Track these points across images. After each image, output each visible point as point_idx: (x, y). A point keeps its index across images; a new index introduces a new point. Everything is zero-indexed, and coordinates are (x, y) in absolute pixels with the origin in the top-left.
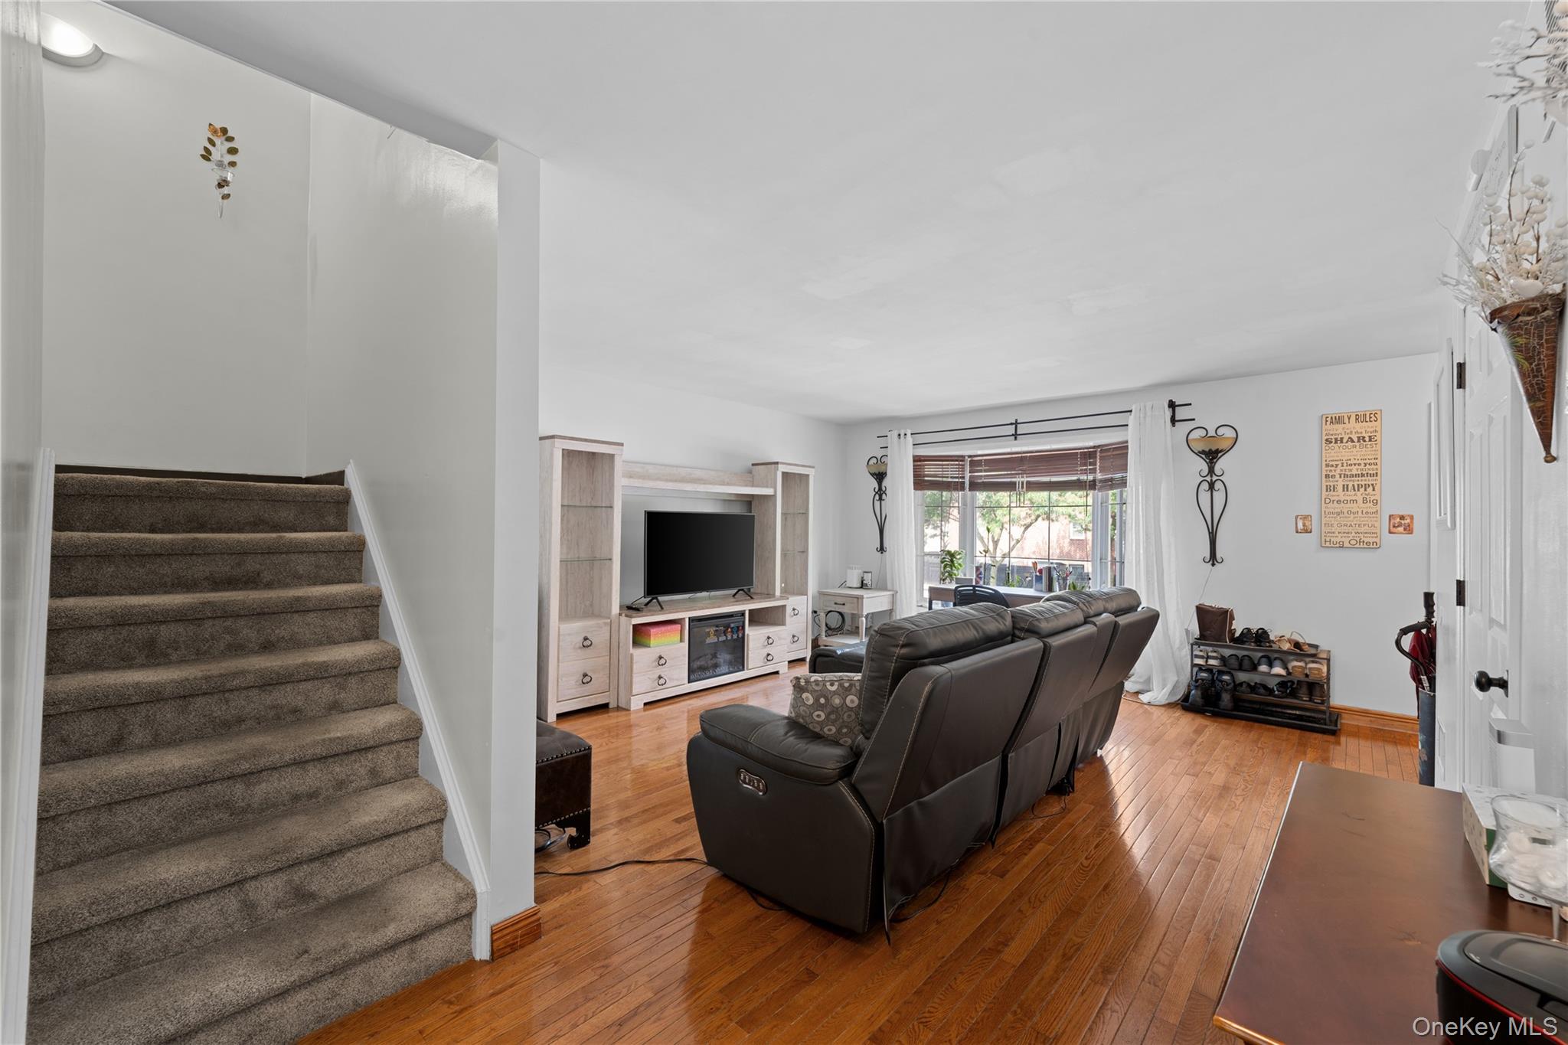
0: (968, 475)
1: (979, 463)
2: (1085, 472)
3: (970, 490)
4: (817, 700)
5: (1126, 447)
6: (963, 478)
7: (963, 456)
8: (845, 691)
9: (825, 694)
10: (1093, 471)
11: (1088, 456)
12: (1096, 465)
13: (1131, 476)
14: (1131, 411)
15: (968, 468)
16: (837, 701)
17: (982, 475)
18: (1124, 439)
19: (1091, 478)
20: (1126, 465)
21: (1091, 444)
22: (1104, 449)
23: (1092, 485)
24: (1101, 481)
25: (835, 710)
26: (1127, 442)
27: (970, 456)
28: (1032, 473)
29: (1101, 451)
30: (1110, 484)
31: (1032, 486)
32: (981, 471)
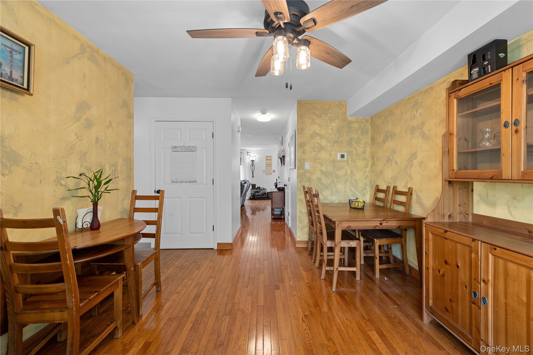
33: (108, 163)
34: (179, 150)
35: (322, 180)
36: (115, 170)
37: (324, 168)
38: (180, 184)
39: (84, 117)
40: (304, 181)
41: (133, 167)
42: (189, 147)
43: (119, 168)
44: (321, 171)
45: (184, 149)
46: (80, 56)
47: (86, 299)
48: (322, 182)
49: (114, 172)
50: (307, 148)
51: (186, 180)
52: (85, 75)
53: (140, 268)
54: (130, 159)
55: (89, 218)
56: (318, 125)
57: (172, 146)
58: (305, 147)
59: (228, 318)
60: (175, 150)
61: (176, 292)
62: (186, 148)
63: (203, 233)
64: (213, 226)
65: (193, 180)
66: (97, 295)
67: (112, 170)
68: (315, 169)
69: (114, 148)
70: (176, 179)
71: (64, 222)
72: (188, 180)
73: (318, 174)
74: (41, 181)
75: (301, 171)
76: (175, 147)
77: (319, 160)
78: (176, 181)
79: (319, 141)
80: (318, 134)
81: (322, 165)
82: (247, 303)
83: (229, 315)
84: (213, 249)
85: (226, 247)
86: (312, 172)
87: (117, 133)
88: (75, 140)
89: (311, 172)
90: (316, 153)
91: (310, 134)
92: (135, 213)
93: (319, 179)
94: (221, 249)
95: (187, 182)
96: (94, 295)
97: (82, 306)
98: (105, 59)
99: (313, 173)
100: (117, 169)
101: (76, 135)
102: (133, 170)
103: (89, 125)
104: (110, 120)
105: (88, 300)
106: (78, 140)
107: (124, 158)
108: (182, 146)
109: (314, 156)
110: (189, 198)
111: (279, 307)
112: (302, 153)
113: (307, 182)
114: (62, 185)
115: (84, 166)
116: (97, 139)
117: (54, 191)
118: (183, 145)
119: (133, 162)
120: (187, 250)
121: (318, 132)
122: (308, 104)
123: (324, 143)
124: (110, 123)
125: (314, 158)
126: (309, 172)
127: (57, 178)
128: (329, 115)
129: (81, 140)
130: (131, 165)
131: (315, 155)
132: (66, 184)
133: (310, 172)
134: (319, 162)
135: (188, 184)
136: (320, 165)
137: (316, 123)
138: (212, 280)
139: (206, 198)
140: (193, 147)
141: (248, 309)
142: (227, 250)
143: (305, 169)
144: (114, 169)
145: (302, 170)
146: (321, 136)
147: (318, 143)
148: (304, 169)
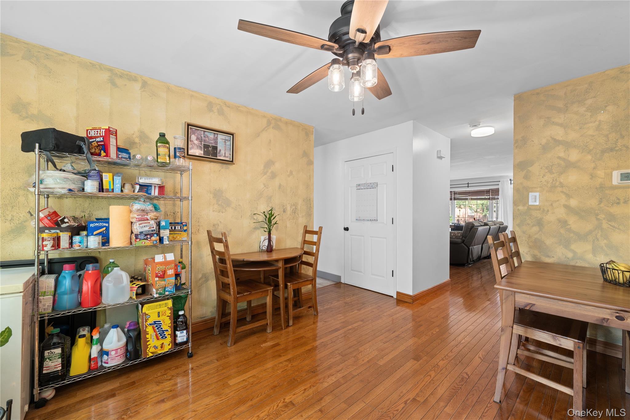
0: (453, 196)
1: (456, 193)
2: (487, 196)
3: (454, 200)
4: (454, 235)
5: (499, 190)
6: (452, 197)
7: (452, 191)
8: (458, 233)
9: (455, 234)
10: (489, 195)
11: (488, 192)
12: (490, 194)
13: (499, 197)
14: (500, 181)
15: (453, 194)
16: (457, 235)
17: (457, 196)
18: (498, 188)
19: (488, 197)
20: (499, 194)
21: (489, 189)
22: (492, 190)
23: (489, 199)
24: (491, 198)
25: (457, 236)
26: (499, 188)
27: (454, 191)
28: (472, 195)
29: (491, 190)
30: (494, 199)
31: (472, 199)
32: (457, 195)
33: (289, 204)
34: (362, 188)
35: (569, 223)
36: (296, 208)
37: (573, 203)
38: (363, 222)
39: (270, 171)
40: (529, 224)
41: (313, 206)
42: (371, 184)
43: (299, 207)
44: (566, 207)
45: (366, 187)
46: (267, 129)
47: (243, 294)
48: (568, 227)
49: (294, 210)
50: (535, 169)
51: (367, 219)
52: (270, 140)
53: (290, 287)
54: (310, 199)
55: (266, 243)
56: (561, 125)
57: (357, 185)
58: (530, 169)
59: (340, 357)
60: (359, 188)
61: (324, 321)
62: (368, 185)
63: (383, 277)
64: (393, 271)
65: (373, 219)
66: (249, 294)
67: (292, 208)
68: (552, 205)
69: (294, 191)
70: (360, 217)
71: (226, 241)
72: (369, 219)
73: (561, 213)
74: (242, 216)
75: (521, 208)
76: (359, 185)
77: (562, 187)
78: (359, 219)
79: (562, 155)
80: (558, 142)
81: (568, 196)
82: (368, 355)
83: (342, 356)
84: (392, 297)
85: (405, 298)
86: (546, 209)
87: (298, 179)
88: (263, 188)
89: (544, 209)
90: (555, 175)
91: (541, 144)
92: (305, 244)
93: (564, 223)
94: (401, 299)
95: (368, 220)
96: (247, 293)
97: (238, 297)
98: (286, 123)
99: (548, 211)
100: (297, 208)
101: (264, 184)
102: (313, 208)
103: (274, 176)
104: (291, 170)
105: (242, 295)
106: (265, 188)
107: (304, 199)
108: (365, 184)
109: (551, 182)
110: (371, 237)
111: (394, 376)
112: (524, 178)
113: (533, 226)
114: (255, 219)
115: (269, 206)
116: (280, 186)
117: (250, 223)
118: (365, 182)
119: (313, 201)
120: (367, 291)
121: (561, 139)
122: (538, 94)
123: (574, 156)
124: (291, 172)
125: (549, 185)
126: (539, 209)
127: (251, 214)
128: (589, 102)
129: (267, 188)
130: (310, 204)
131: (553, 180)
132: (257, 218)
133: (542, 210)
134: (562, 192)
135: (370, 222)
136: (564, 196)
137: (554, 123)
138: (361, 323)
139: (386, 238)
140: (373, 184)
141: (363, 360)
142: (406, 302)
143: (529, 205)
144: (294, 208)
145: (524, 205)
146: (568, 145)
147: (559, 158)
148: (527, 205)
